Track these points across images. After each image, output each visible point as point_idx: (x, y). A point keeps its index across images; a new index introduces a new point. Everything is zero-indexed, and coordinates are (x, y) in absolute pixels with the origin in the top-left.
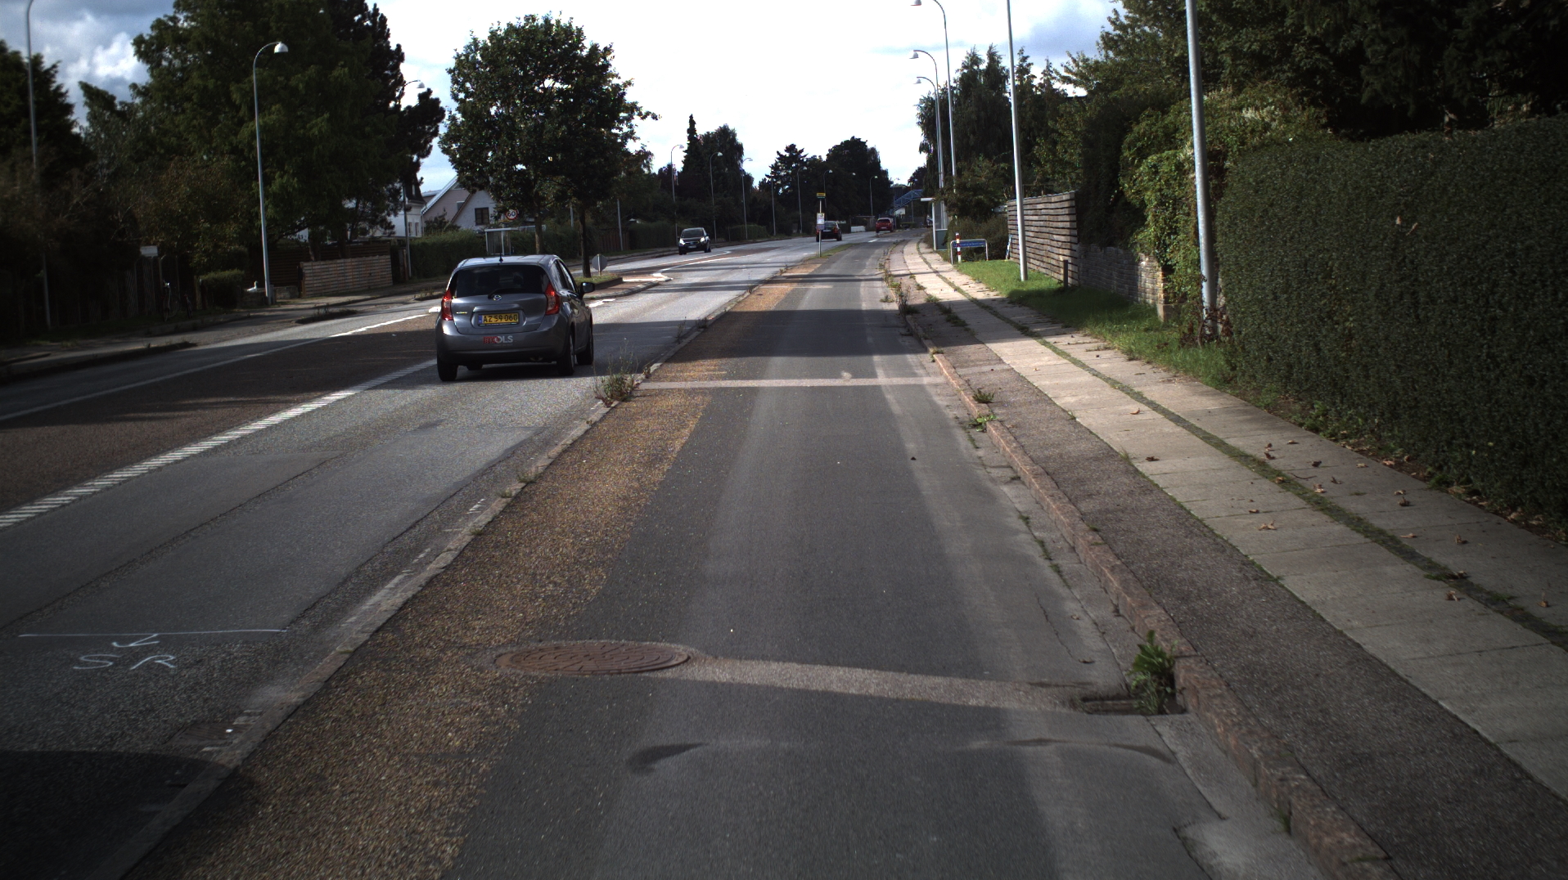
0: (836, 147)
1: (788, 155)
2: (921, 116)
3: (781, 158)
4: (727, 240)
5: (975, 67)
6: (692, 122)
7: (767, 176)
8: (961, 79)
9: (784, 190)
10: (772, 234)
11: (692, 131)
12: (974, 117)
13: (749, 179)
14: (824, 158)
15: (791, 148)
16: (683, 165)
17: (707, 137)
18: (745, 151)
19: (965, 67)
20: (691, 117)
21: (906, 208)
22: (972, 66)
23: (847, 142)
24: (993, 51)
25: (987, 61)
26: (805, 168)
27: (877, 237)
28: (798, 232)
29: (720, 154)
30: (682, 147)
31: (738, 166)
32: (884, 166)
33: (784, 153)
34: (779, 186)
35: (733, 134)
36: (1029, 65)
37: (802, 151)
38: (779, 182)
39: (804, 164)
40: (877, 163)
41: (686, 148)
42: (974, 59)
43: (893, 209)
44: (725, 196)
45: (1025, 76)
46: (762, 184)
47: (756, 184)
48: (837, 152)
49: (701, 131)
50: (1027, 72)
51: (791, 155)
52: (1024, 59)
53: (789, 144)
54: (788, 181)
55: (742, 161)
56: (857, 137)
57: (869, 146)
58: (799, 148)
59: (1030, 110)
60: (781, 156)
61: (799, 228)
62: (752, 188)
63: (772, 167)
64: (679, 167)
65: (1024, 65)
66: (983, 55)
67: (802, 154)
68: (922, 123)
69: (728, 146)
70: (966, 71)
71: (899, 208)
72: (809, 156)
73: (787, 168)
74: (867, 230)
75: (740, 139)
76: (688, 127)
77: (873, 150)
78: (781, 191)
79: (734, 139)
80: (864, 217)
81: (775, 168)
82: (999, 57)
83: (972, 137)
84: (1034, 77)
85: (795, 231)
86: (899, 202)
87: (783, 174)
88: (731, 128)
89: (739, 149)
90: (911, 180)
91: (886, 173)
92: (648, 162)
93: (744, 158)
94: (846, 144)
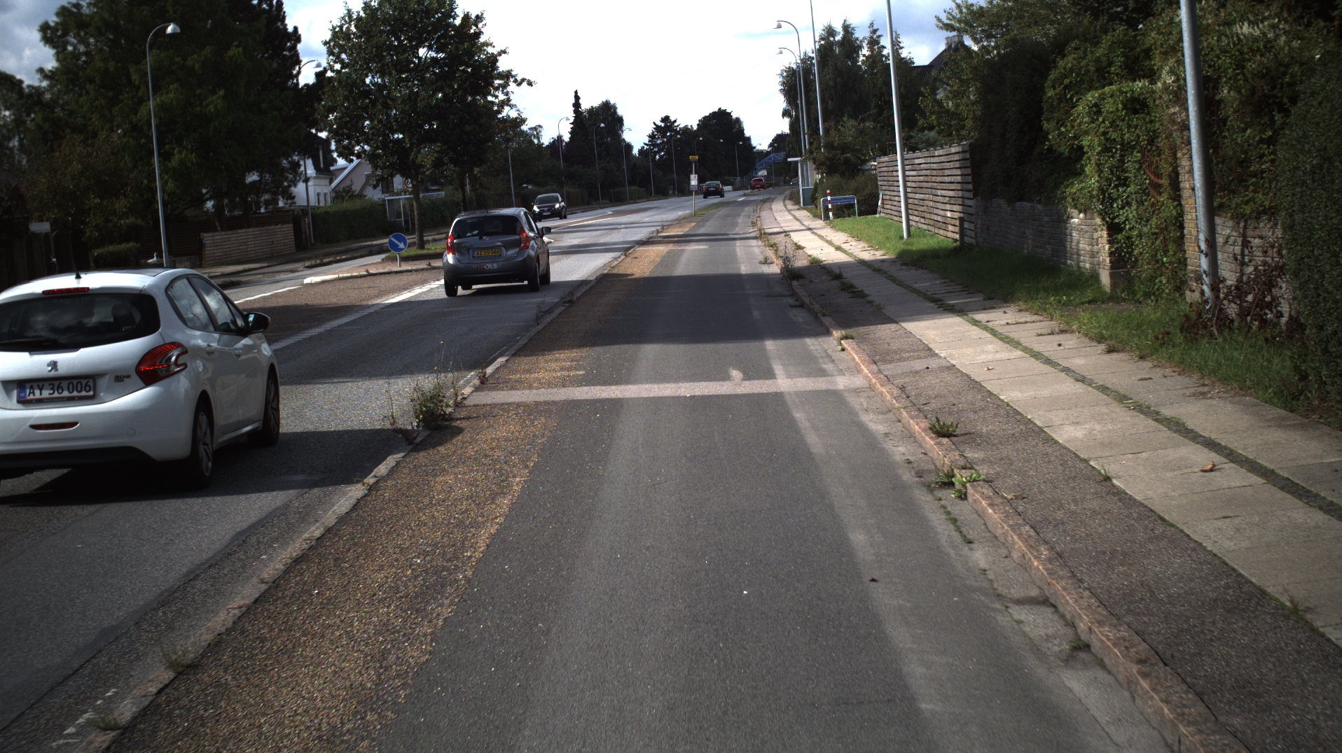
0: (705, 118)
1: (663, 125)
2: (783, 84)
3: (658, 128)
4: (611, 201)
5: (832, 39)
6: (577, 97)
7: (645, 144)
8: (819, 50)
9: (661, 157)
10: (651, 195)
11: (577, 105)
12: (831, 83)
13: (629, 147)
14: (695, 128)
15: (666, 119)
16: (569, 136)
17: (592, 111)
18: (625, 123)
19: (822, 39)
20: (576, 92)
21: (767, 170)
22: (828, 38)
23: (714, 113)
24: (847, 23)
25: (842, 33)
26: (679, 136)
27: (745, 195)
28: (674, 193)
29: (602, 125)
30: (568, 119)
31: (620, 135)
32: (747, 133)
33: (659, 124)
34: (656, 153)
35: (615, 108)
36: (879, 36)
37: (675, 121)
38: (656, 149)
39: (677, 133)
40: (742, 131)
41: (572, 120)
42: (830, 32)
43: (757, 170)
44: (608, 163)
45: (876, 47)
46: (641, 151)
47: (635, 151)
48: (706, 122)
49: (585, 105)
50: (878, 43)
51: (666, 126)
52: (875, 31)
53: (663, 116)
54: (664, 148)
55: (622, 131)
56: (723, 108)
57: (734, 116)
58: (672, 119)
59: (881, 77)
60: (657, 126)
61: (674, 189)
62: (632, 154)
63: (650, 136)
64: (567, 138)
65: (875, 37)
66: (838, 27)
67: (676, 124)
68: (784, 90)
69: (610, 119)
70: (823, 42)
71: (762, 169)
72: (681, 126)
73: (663, 137)
74: (735, 190)
75: (620, 112)
76: (574, 101)
77: (738, 120)
78: (657, 157)
79: (615, 112)
80: (732, 179)
81: (652, 137)
82: (853, 29)
83: (830, 102)
84: (884, 47)
85: (671, 192)
86: (762, 165)
87: (659, 142)
88: (612, 102)
89: (620, 121)
90: (771, 145)
91: (749, 139)
92: (538, 134)
93: (624, 128)
94: (714, 115)
